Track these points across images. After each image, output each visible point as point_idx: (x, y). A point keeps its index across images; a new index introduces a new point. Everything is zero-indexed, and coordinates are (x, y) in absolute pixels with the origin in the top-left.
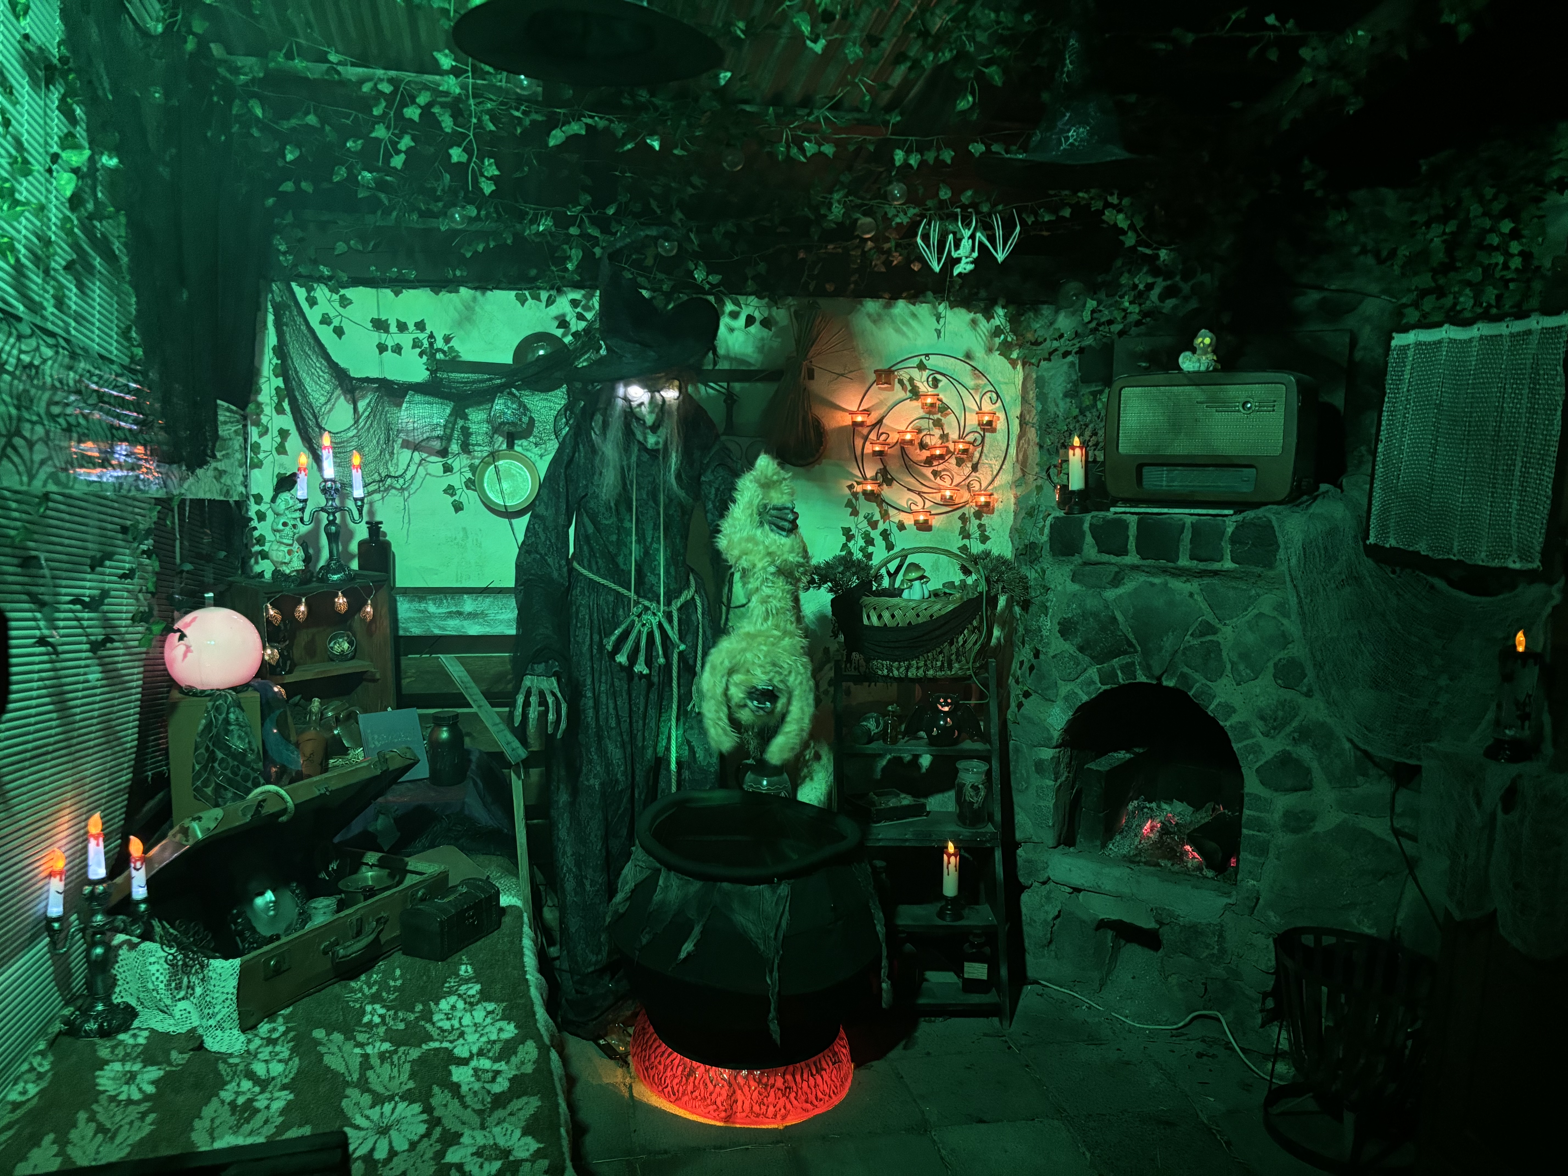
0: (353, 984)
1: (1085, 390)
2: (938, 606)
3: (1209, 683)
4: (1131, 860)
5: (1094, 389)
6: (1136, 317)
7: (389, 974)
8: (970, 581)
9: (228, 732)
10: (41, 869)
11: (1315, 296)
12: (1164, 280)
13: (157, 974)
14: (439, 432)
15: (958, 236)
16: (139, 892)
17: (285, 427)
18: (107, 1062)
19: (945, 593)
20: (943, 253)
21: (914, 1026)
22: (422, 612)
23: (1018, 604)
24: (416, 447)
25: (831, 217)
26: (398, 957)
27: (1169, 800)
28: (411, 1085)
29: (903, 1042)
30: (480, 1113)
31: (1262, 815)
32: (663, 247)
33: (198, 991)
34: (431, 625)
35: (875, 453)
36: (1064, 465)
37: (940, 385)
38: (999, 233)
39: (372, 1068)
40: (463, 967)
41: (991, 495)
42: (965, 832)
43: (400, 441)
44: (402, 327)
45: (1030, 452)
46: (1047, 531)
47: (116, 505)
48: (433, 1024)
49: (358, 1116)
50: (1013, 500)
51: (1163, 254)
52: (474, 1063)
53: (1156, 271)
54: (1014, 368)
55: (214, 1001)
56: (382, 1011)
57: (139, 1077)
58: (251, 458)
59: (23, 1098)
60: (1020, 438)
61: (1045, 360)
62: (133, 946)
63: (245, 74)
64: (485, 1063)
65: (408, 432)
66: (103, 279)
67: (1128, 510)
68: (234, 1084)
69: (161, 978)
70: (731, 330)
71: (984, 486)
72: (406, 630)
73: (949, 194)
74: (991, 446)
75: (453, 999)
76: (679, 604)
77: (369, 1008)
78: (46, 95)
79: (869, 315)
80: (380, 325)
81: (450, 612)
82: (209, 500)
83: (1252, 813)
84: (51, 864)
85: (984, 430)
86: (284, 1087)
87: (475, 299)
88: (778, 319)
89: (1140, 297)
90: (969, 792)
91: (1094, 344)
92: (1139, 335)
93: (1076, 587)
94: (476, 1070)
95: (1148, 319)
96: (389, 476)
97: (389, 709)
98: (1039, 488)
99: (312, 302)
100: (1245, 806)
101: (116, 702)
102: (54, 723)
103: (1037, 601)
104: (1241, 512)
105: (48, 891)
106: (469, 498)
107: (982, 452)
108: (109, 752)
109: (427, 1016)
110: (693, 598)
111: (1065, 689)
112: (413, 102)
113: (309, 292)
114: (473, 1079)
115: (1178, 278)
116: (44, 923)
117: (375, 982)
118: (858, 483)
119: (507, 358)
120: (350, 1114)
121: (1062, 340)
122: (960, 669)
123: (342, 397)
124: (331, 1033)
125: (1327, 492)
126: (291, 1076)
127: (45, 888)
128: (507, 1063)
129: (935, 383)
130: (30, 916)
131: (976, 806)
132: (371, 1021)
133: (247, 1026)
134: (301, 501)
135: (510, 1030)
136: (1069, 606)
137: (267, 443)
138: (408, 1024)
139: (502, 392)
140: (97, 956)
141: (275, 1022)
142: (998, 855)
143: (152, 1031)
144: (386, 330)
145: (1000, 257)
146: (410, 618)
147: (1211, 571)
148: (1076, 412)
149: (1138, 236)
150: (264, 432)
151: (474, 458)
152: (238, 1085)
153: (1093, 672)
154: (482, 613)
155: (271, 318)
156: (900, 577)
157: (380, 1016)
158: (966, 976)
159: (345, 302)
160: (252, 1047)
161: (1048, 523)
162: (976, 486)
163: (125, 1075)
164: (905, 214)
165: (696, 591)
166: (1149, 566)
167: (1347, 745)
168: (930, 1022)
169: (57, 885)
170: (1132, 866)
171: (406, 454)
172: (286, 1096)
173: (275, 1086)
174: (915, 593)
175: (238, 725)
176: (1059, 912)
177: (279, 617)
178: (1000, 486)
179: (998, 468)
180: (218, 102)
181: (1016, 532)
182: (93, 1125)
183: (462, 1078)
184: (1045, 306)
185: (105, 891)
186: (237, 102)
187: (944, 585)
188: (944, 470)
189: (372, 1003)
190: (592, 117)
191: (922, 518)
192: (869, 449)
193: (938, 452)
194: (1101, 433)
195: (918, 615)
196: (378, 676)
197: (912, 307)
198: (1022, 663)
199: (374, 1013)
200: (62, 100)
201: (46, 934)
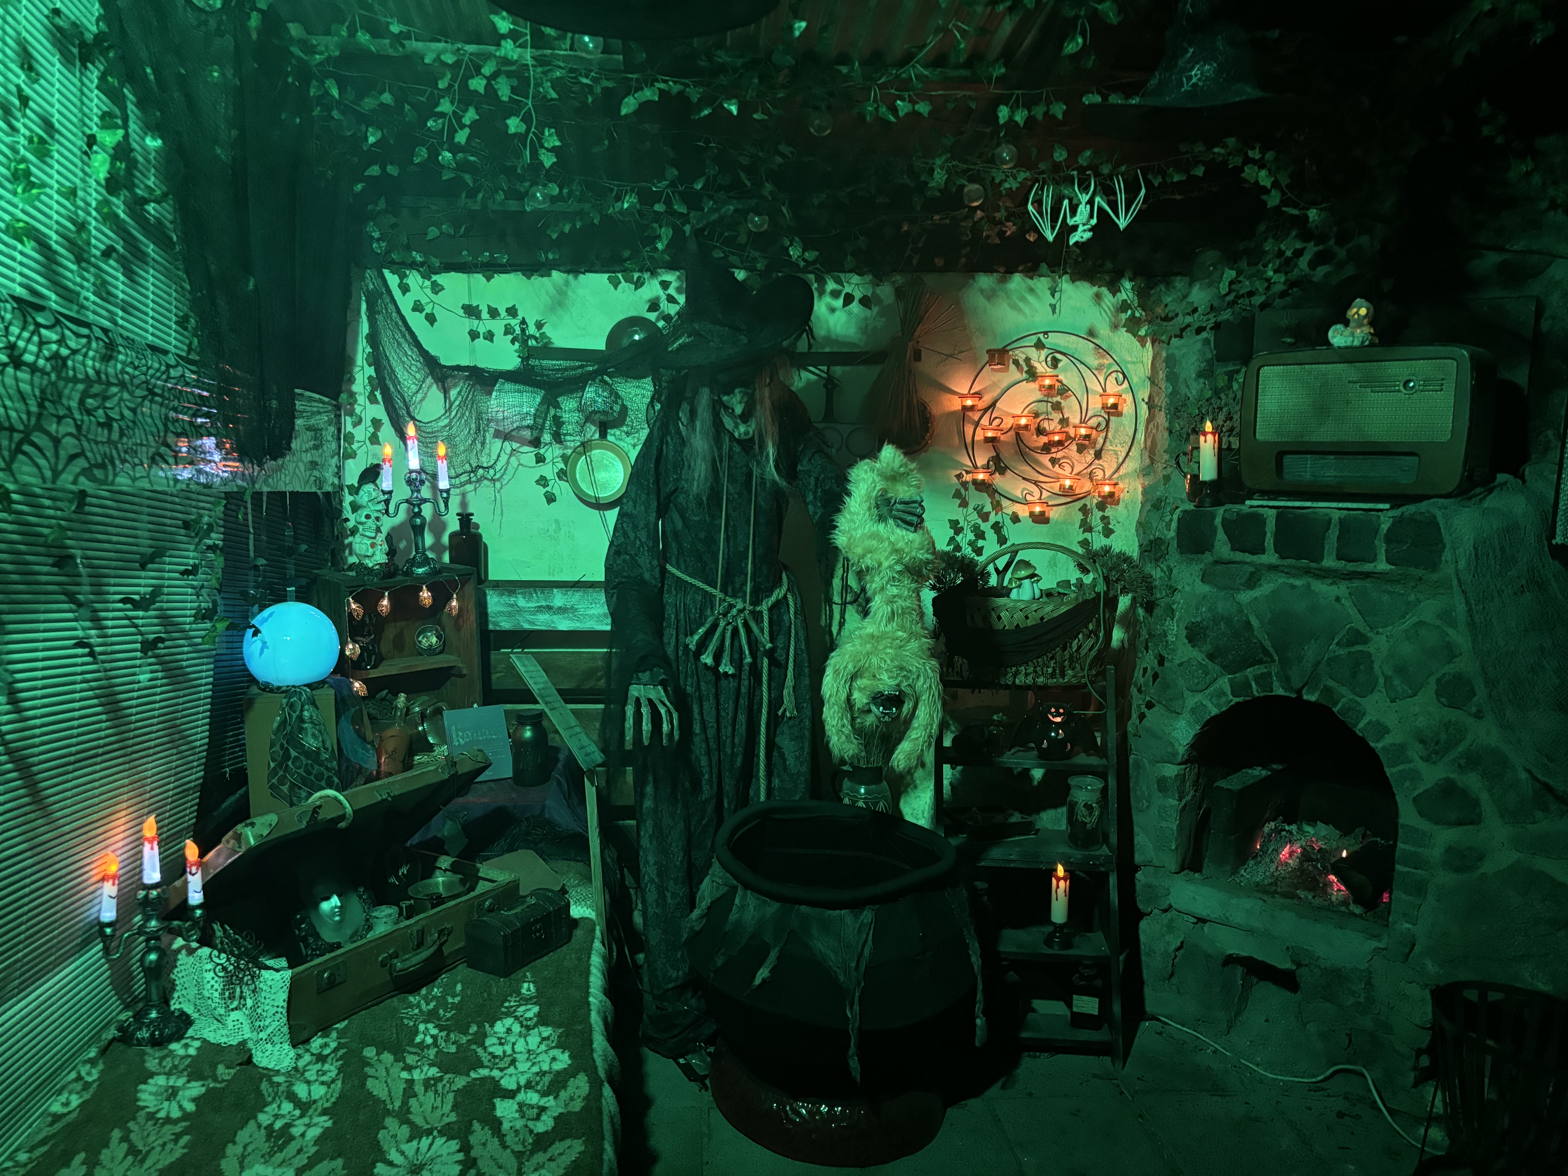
0: (411, 999)
1: (1221, 370)
2: (1051, 608)
3: (1358, 699)
4: (1265, 890)
5: (1231, 368)
6: (1280, 288)
7: (449, 990)
8: (1088, 579)
9: (301, 730)
10: (91, 873)
11: (1493, 259)
12: (1315, 245)
13: (213, 982)
14: (529, 421)
15: (1075, 202)
16: (196, 897)
17: (378, 417)
18: (152, 1075)
19: (1059, 593)
20: (1057, 222)
21: (1015, 1063)
22: (512, 606)
23: (1141, 606)
24: (506, 437)
25: (932, 184)
26: (462, 970)
27: (1312, 821)
28: (453, 1117)
29: (1003, 1079)
30: (519, 1155)
31: (1421, 850)
32: (753, 222)
33: (249, 1002)
34: (521, 619)
35: (987, 440)
36: (1195, 453)
37: (1060, 365)
38: (1121, 197)
39: (416, 1096)
40: (526, 985)
41: (1116, 484)
42: (1078, 855)
43: (492, 431)
44: (494, 313)
45: (1159, 437)
46: (1174, 525)
47: (177, 500)
48: (485, 1048)
49: (393, 1151)
50: (1140, 489)
51: (1313, 214)
52: (520, 1097)
53: (1306, 235)
54: (1143, 345)
55: (265, 1014)
56: (434, 1031)
57: (181, 1093)
58: (345, 448)
59: (65, 1110)
60: (1149, 421)
61: (1176, 336)
62: (191, 952)
63: (321, 53)
64: (533, 1098)
65: (497, 421)
66: (156, 266)
67: (1265, 503)
68: (275, 1106)
69: (216, 986)
70: (833, 310)
71: (1108, 474)
72: (496, 624)
73: (1065, 155)
74: (1116, 431)
75: (509, 1021)
76: (770, 604)
77: (422, 1027)
78: (82, 73)
79: (982, 291)
80: (471, 311)
81: (540, 607)
82: (291, 493)
83: (1406, 847)
84: (103, 867)
85: (1109, 414)
86: (324, 1112)
87: (567, 283)
88: (882, 297)
89: (1286, 265)
90: (1081, 811)
91: (1231, 318)
92: (1284, 308)
93: (1206, 588)
94: (521, 1105)
95: (1295, 290)
96: (479, 467)
97: (475, 706)
98: (1167, 478)
99: (405, 289)
100: (1399, 840)
101: (181, 700)
102: (103, 725)
103: (1163, 603)
104: (1399, 506)
105: (101, 895)
106: (562, 489)
107: (1106, 437)
108: (174, 751)
109: (480, 1039)
110: (785, 597)
111: (1192, 700)
112: (479, 73)
113: (401, 279)
114: (517, 1115)
115: (1332, 242)
116: (97, 928)
117: (435, 997)
118: (967, 472)
119: (600, 345)
120: (385, 1148)
121: (1196, 315)
122: (1074, 676)
123: (435, 386)
124: (382, 1053)
125: (1506, 483)
126: (333, 1100)
127: (98, 893)
128: (555, 1098)
129: (1055, 363)
130: (80, 921)
131: (1089, 826)
132: (423, 1041)
133: (298, 1040)
134: (384, 492)
135: (564, 1060)
136: (1197, 609)
137: (361, 433)
138: (459, 1046)
139: (594, 380)
140: (151, 962)
141: (327, 1036)
142: (1113, 880)
143: (205, 1041)
144: (478, 317)
145: (1122, 223)
146: (500, 612)
147: (1361, 573)
148: (1209, 394)
149: (1283, 194)
150: (358, 422)
151: (566, 448)
152: (279, 1107)
153: (1224, 683)
154: (572, 607)
155: (364, 306)
156: (1008, 575)
157: (432, 1036)
158: (1075, 1010)
159: (437, 288)
160: (301, 1064)
161: (1175, 517)
162: (1099, 475)
163: (167, 1091)
164: (1015, 178)
165: (788, 590)
166: (1289, 566)
167: (1524, 775)
168: (1035, 1057)
169: (110, 889)
170: (1265, 898)
171: (498, 443)
172: (325, 1122)
173: (316, 1110)
174: (1024, 593)
175: (312, 723)
176: (1182, 943)
177: (361, 611)
178: (1125, 475)
179: (1124, 454)
180: (293, 83)
181: (1142, 526)
182: (125, 1146)
183: (505, 1114)
184: (1178, 278)
185: (159, 896)
186: (314, 83)
187: (1058, 584)
188: (1064, 457)
189: (426, 1022)
190: (665, 82)
191: (1038, 509)
192: (980, 436)
193: (1056, 438)
194: (1236, 417)
195: (1027, 617)
196: (465, 672)
197: (1029, 281)
198: (1145, 670)
199: (427, 1032)
200: (102, 78)
201: (99, 939)
